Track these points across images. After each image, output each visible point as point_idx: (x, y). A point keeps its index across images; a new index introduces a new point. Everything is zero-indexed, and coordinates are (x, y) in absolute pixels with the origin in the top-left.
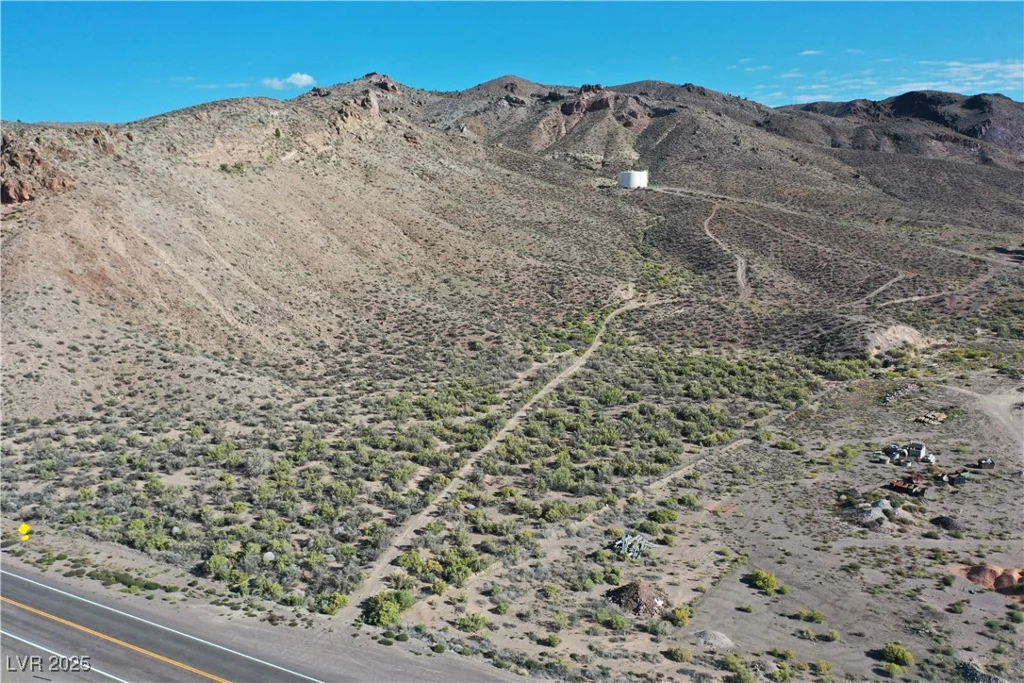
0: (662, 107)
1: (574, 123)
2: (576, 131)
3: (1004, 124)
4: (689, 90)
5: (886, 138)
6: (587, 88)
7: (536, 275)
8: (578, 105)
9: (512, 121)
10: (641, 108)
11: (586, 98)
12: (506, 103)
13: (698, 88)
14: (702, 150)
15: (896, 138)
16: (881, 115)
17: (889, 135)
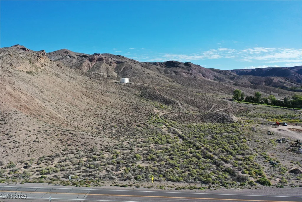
0: (119, 61)
1: (94, 64)
2: (95, 66)
3: (194, 70)
4: (120, 57)
5: (173, 72)
6: (96, 54)
7: (129, 106)
8: (94, 59)
9: (72, 63)
10: (113, 61)
11: (96, 57)
12: (69, 57)
13: (122, 56)
14: (135, 73)
15: (175, 72)
16: (164, 66)
17: (173, 71)
